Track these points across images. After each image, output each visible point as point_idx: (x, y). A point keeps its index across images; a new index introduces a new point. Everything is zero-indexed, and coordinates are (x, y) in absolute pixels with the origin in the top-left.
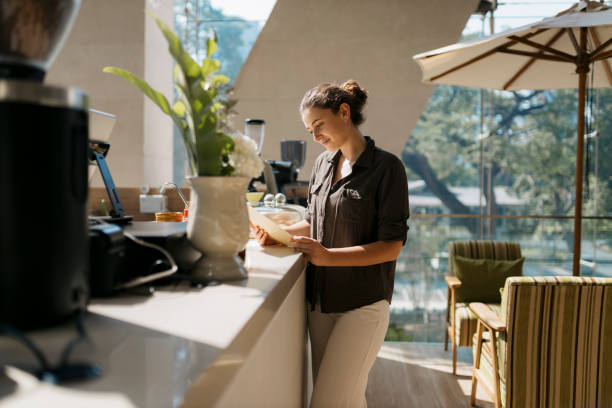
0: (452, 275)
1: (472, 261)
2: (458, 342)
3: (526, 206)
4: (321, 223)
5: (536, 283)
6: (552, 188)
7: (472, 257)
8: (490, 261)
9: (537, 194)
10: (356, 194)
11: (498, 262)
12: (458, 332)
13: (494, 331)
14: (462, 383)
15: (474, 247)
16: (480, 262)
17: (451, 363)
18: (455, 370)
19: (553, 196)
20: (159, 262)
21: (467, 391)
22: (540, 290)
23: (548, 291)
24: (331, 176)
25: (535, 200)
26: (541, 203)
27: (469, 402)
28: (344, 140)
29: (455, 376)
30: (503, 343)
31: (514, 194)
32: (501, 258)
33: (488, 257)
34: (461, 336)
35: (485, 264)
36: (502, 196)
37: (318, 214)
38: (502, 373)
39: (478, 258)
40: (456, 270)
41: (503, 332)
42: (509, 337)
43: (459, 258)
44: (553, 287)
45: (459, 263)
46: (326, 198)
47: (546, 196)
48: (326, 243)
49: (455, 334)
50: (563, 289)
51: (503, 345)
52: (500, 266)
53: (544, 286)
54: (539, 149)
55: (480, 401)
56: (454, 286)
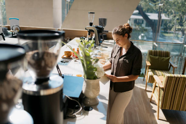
0: (148, 60)
1: (155, 57)
2: (148, 81)
3: (170, 20)
4: (116, 67)
5: (175, 77)
6: (180, 15)
7: (155, 56)
8: (160, 57)
9: (175, 17)
10: (127, 61)
11: (162, 58)
12: (148, 79)
13: (160, 88)
14: (148, 93)
15: (156, 52)
16: (157, 57)
17: (145, 86)
18: (146, 89)
19: (180, 17)
20: (77, 106)
21: (149, 97)
22: (175, 79)
23: (178, 79)
24: (119, 52)
25: (174, 18)
26: (176, 19)
27: (150, 100)
28: (125, 44)
29: (146, 91)
30: (162, 91)
31: (167, 16)
32: (163, 57)
33: (159, 56)
34: (149, 80)
35: (159, 58)
36: (164, 17)
37: (115, 64)
38: (161, 98)
39: (156, 56)
40: (149, 59)
41: (163, 89)
42: (164, 90)
43: (151, 56)
44: (179, 78)
45: (150, 57)
46: (118, 60)
47: (177, 17)
48: (116, 75)
49: (147, 79)
50: (182, 79)
51: (162, 92)
52: (163, 59)
53: (177, 78)
54: (178, 3)
55: (153, 100)
56: (149, 66)
